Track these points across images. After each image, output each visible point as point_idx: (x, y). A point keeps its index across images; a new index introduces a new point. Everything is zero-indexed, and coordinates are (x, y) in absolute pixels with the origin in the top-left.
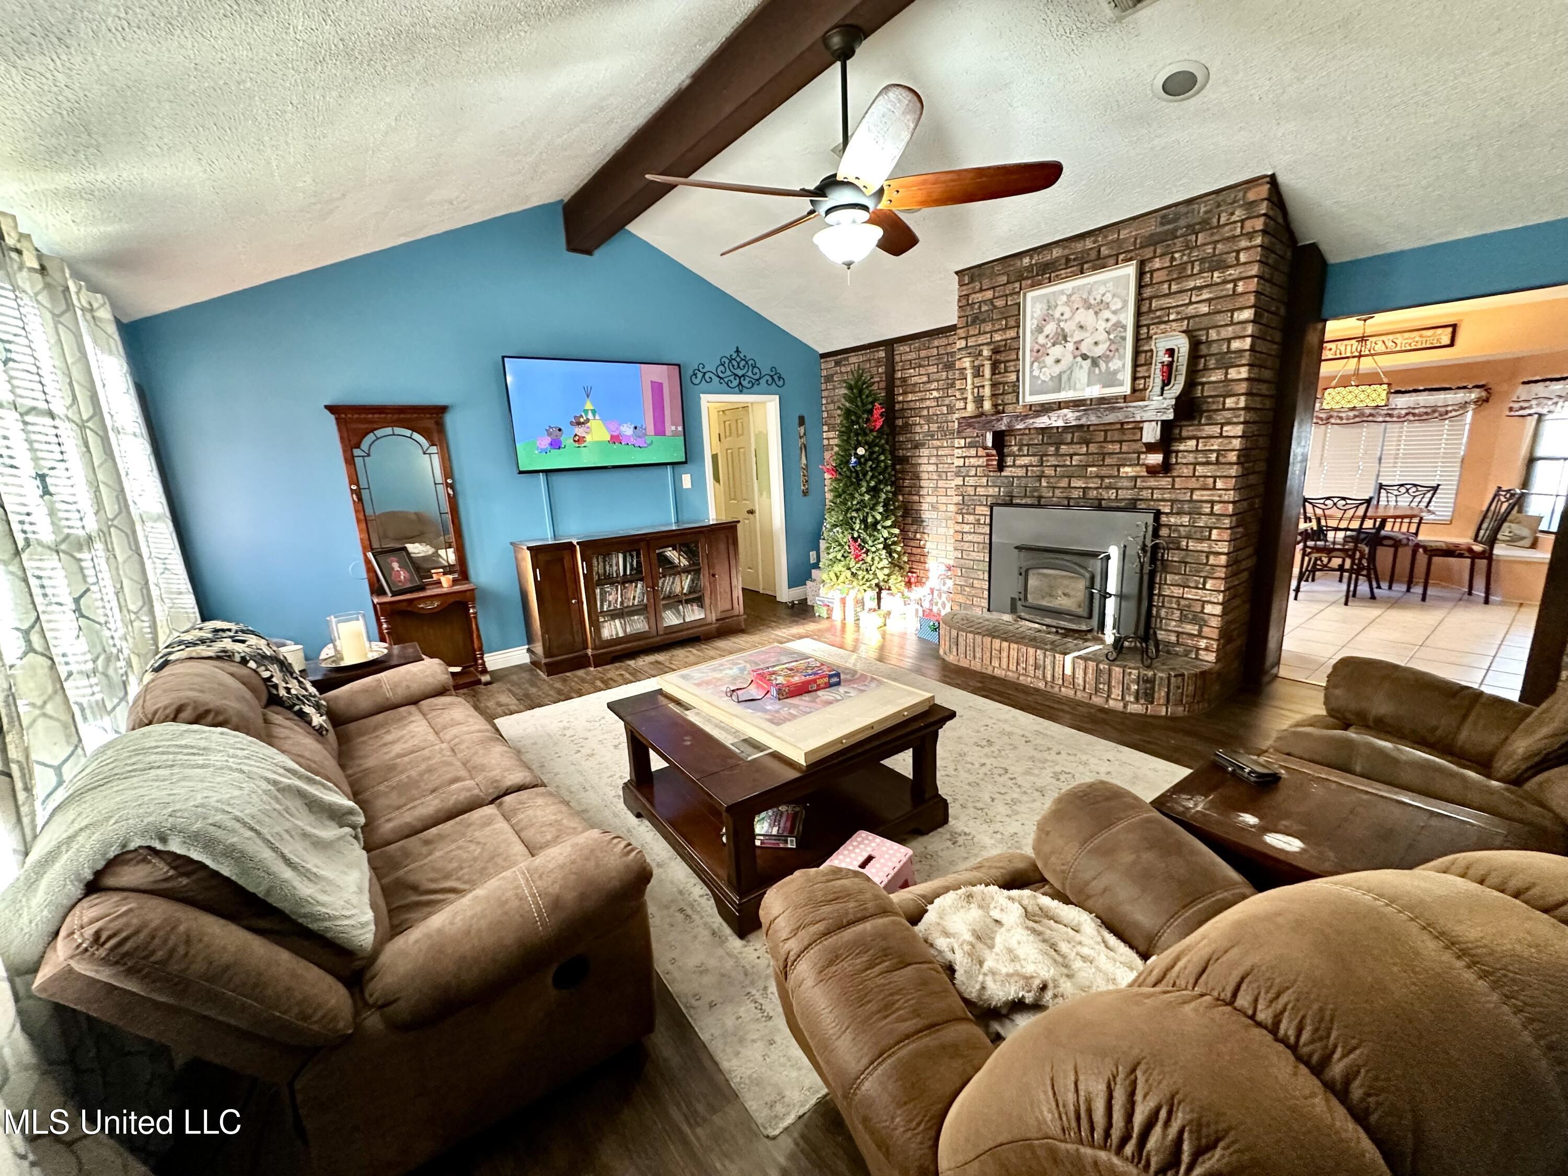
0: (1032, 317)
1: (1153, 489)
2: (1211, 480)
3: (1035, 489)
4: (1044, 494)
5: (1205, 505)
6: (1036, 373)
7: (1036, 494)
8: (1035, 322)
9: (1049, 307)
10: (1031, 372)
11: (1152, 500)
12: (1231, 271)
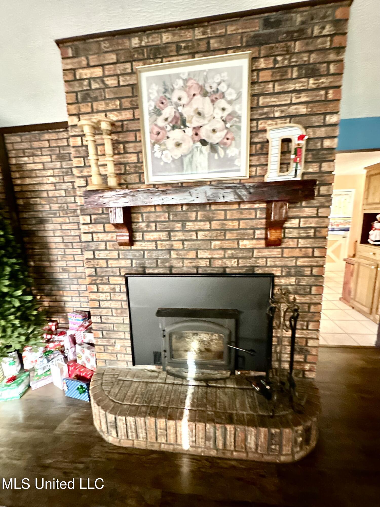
0: (149, 99)
1: (267, 258)
2: (310, 250)
3: (166, 260)
4: (174, 265)
5: (306, 269)
6: (158, 154)
7: (167, 265)
8: (153, 104)
9: (166, 91)
10: (153, 153)
11: (266, 266)
12: (323, 80)
